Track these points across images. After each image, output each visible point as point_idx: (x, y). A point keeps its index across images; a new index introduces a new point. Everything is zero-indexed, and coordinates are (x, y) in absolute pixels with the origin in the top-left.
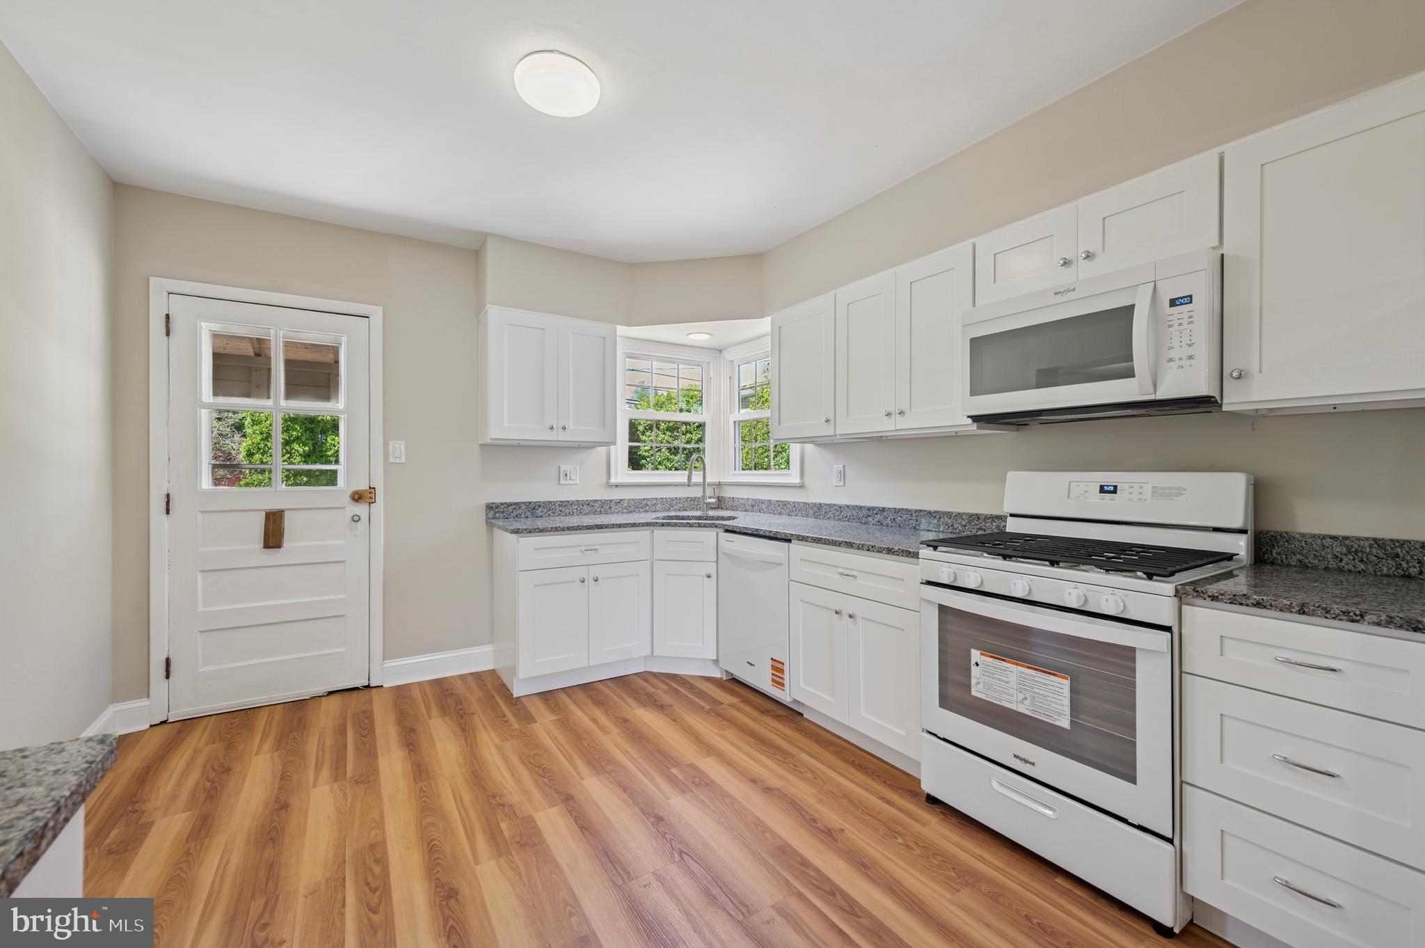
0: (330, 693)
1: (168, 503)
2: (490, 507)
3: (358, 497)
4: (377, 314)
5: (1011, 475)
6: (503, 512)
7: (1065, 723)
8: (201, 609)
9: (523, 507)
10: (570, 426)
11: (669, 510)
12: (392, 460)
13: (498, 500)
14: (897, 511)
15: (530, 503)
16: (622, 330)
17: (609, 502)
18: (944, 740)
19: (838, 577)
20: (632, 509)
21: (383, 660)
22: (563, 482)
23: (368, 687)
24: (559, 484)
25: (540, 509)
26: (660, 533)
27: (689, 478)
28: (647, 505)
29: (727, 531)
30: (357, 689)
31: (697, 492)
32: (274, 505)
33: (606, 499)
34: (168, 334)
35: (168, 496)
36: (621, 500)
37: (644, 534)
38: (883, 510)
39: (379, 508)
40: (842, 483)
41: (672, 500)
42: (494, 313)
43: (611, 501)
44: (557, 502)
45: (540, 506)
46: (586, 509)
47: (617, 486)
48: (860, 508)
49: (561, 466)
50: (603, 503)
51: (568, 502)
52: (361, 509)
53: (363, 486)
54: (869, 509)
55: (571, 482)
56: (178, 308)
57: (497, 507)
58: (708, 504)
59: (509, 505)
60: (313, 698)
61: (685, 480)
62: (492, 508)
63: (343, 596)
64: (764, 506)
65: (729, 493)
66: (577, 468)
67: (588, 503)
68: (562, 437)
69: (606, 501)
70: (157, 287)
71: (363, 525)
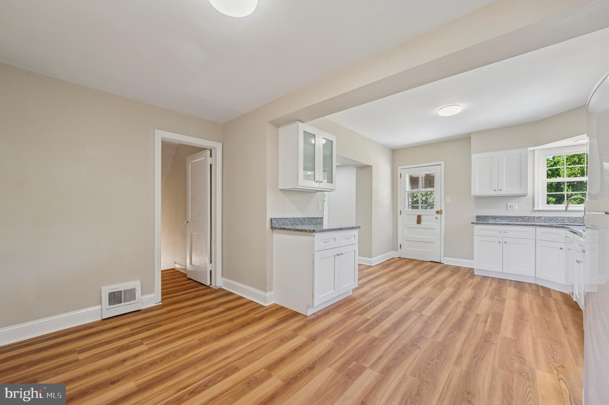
0: (431, 261)
2: (477, 217)
3: (437, 212)
4: (443, 163)
6: (482, 219)
8: (406, 235)
9: (490, 217)
10: (504, 189)
12: (447, 203)
13: (480, 215)
15: (493, 216)
17: (533, 217)
20: (547, 221)
21: (444, 257)
22: (509, 209)
23: (440, 263)
24: (507, 210)
25: (498, 218)
26: (539, 229)
27: (567, 208)
28: (557, 219)
30: (437, 262)
32: (419, 214)
33: (531, 216)
34: (401, 178)
35: (401, 211)
36: (540, 217)
37: (532, 229)
39: (443, 216)
42: (474, 156)
43: (534, 217)
44: (505, 216)
45: (497, 217)
46: (520, 219)
47: (538, 211)
49: (509, 203)
50: (529, 218)
51: (511, 216)
52: (438, 216)
53: (439, 210)
55: (513, 209)
56: (402, 172)
57: (480, 217)
59: (485, 216)
60: (427, 261)
61: (564, 209)
62: (478, 217)
63: (434, 238)
66: (515, 204)
67: (521, 217)
68: (501, 193)
69: (531, 217)
70: (399, 168)
71: (439, 220)
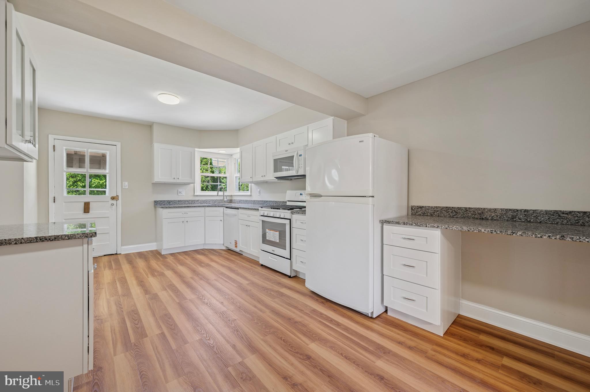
0: (105, 255)
1: (54, 199)
2: (155, 202)
3: (113, 198)
4: (119, 145)
5: (288, 192)
6: (159, 203)
7: (278, 241)
9: (166, 202)
10: (180, 178)
11: (214, 203)
12: (123, 187)
13: (158, 200)
14: (270, 201)
15: (168, 201)
16: (196, 149)
18: (263, 251)
19: (247, 217)
20: (202, 203)
21: (121, 246)
22: (179, 194)
23: (116, 254)
25: (171, 203)
26: (207, 208)
27: (218, 193)
28: (207, 202)
29: (227, 208)
30: (113, 254)
31: (222, 198)
32: (87, 201)
34: (54, 151)
35: (54, 197)
36: (198, 200)
37: (203, 209)
38: (267, 201)
39: (120, 202)
40: (259, 194)
41: (215, 200)
42: (156, 145)
43: (195, 200)
44: (177, 200)
45: (171, 201)
46: (187, 203)
47: (197, 196)
48: (263, 201)
49: (179, 190)
51: (181, 200)
52: (114, 202)
53: (115, 195)
54: (264, 201)
55: (182, 195)
56: (57, 143)
58: (225, 201)
59: (161, 201)
60: (99, 257)
61: (216, 194)
62: (156, 202)
63: (108, 227)
64: (242, 202)
65: (234, 198)
66: (183, 190)
67: (187, 201)
68: (178, 181)
69: (193, 200)
70: (51, 137)
71: (114, 206)
